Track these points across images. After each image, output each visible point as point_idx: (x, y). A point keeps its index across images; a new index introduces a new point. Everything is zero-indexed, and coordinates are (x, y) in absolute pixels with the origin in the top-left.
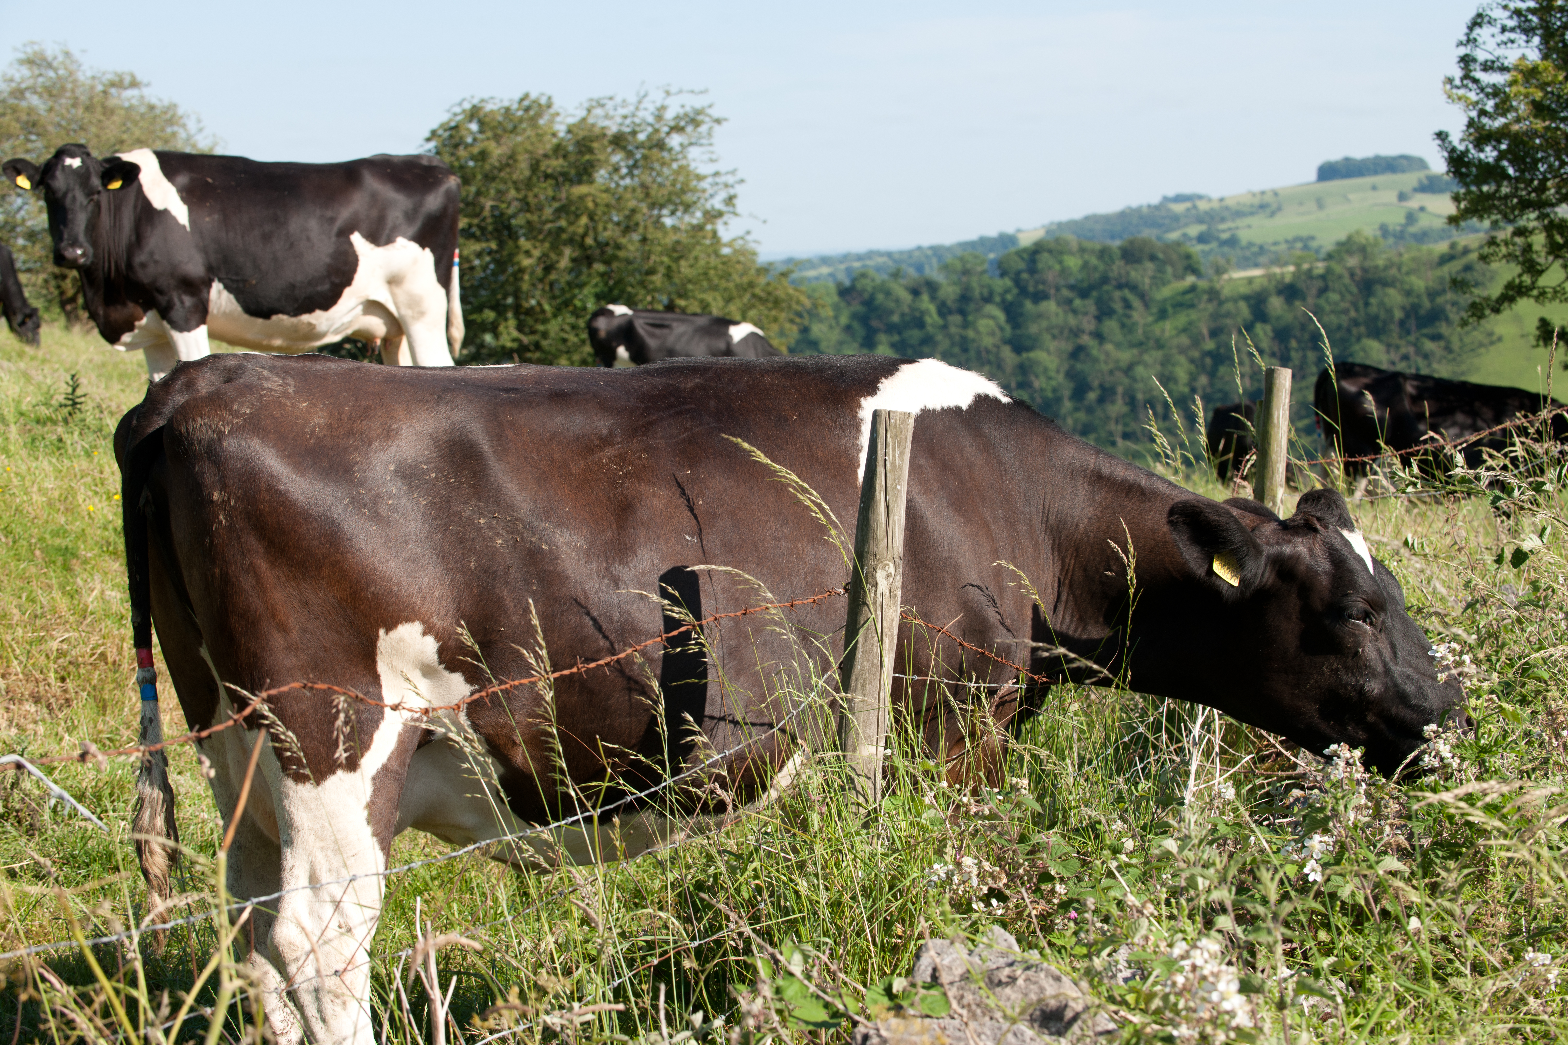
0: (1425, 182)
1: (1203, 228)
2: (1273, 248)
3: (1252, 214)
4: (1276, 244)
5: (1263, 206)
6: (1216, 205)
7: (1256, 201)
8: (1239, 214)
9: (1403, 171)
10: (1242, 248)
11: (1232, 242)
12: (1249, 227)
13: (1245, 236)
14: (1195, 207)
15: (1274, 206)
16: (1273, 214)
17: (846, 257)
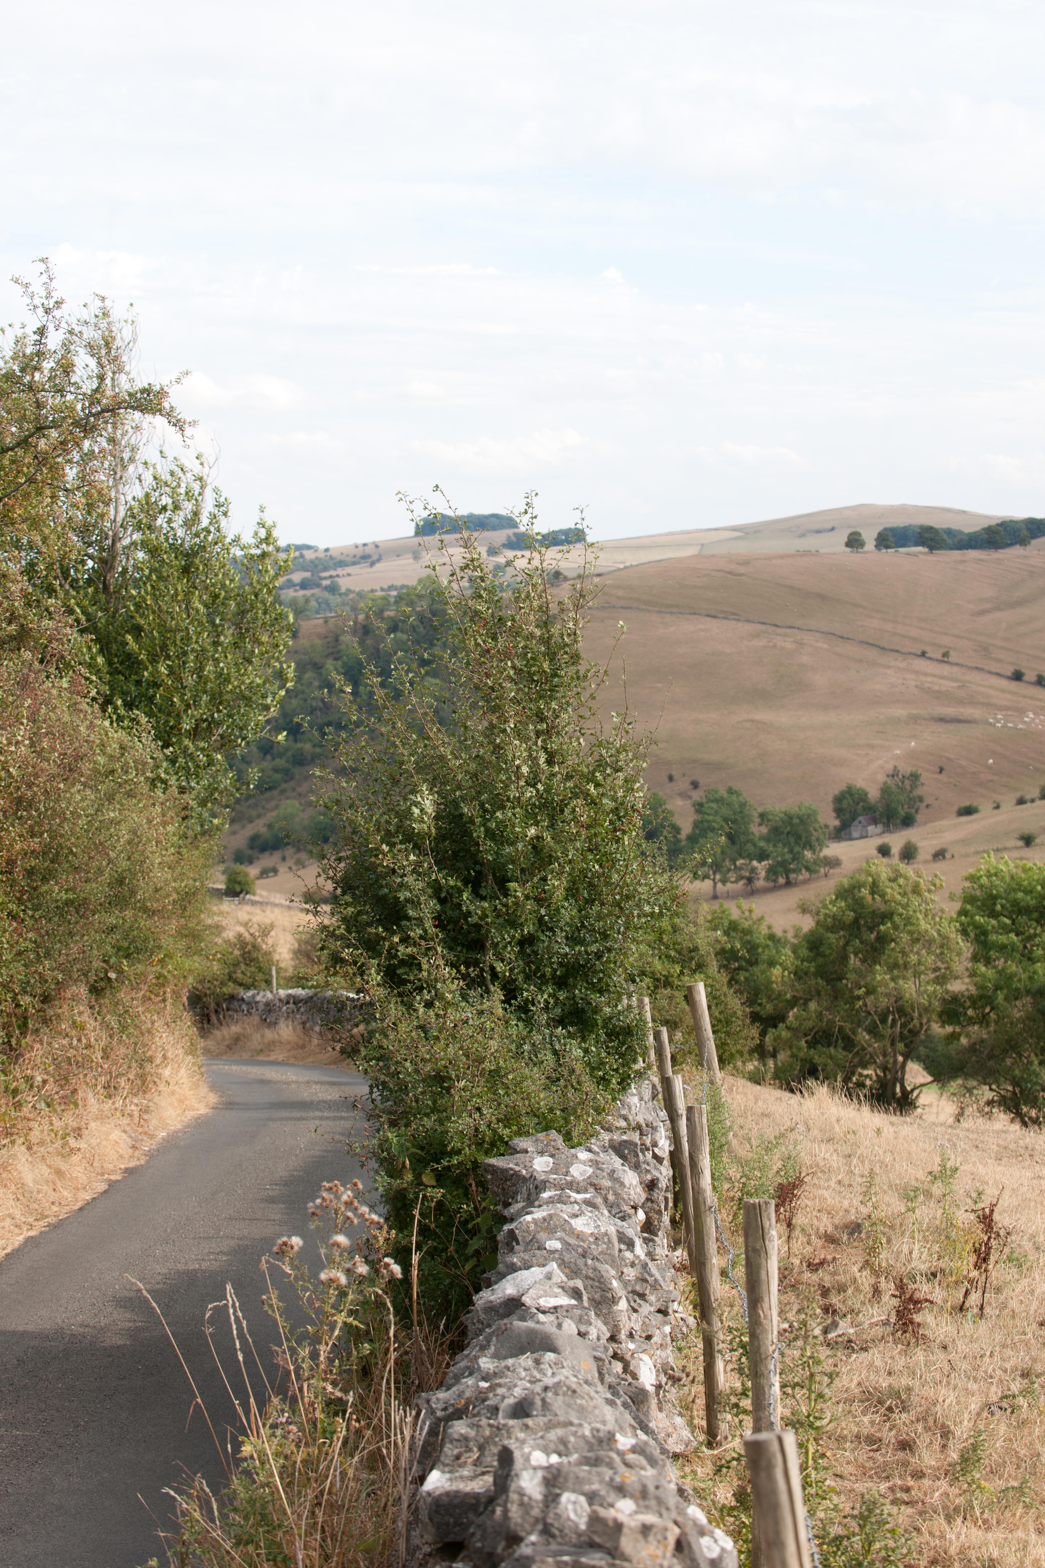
0: (513, 539)
1: (308, 575)
2: (370, 595)
3: (354, 564)
4: (372, 591)
5: (365, 557)
6: (321, 555)
7: (359, 552)
8: (341, 564)
9: (494, 528)
10: (340, 595)
11: (333, 589)
12: (349, 575)
13: (344, 584)
14: (302, 556)
15: (375, 557)
16: (372, 564)
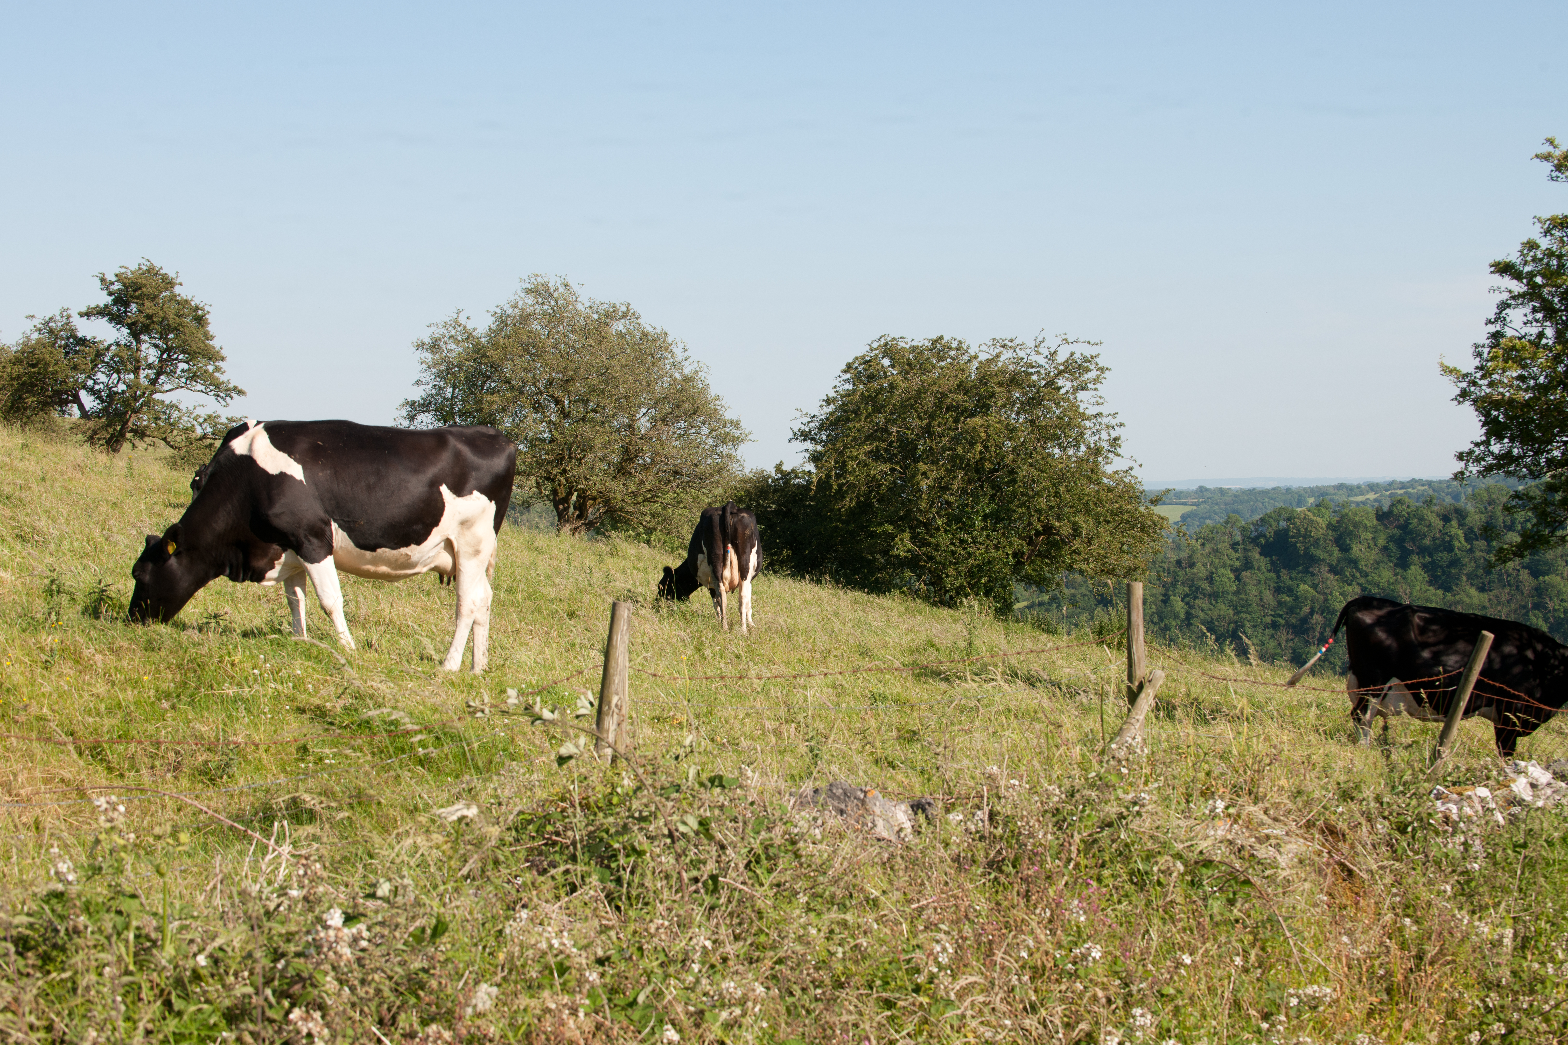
17: (1391, 484)
